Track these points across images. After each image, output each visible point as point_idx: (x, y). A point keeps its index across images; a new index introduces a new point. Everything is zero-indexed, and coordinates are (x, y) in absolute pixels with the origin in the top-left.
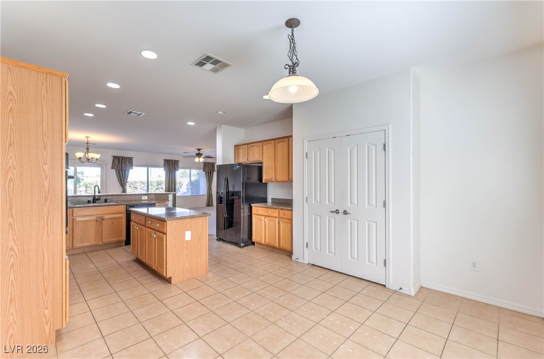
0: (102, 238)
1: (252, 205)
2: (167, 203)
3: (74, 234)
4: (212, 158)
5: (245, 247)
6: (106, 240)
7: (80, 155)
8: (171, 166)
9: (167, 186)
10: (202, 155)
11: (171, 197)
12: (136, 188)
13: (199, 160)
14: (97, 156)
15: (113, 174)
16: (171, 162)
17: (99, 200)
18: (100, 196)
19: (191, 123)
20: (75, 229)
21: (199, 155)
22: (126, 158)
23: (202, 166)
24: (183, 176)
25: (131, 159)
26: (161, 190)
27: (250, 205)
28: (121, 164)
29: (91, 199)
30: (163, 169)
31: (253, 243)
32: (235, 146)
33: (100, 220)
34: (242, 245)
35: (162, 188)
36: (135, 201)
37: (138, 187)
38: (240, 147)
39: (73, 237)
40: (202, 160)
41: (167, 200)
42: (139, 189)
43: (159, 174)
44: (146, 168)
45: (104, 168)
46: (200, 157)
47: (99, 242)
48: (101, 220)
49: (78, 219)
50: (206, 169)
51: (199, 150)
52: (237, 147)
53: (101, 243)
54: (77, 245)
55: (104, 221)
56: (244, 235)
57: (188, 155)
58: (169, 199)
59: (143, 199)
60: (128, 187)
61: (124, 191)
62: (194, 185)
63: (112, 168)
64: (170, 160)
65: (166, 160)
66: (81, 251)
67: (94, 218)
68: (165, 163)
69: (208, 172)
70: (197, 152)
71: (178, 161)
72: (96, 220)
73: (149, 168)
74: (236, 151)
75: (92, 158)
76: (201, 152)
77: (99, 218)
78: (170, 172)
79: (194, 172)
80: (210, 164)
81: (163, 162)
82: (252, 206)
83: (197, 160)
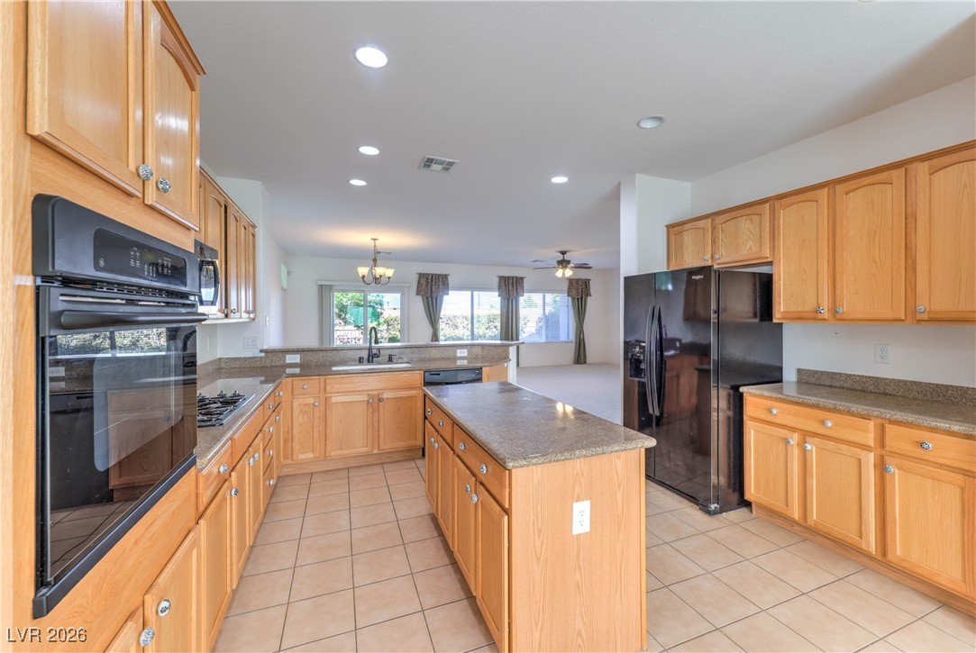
0: (379, 439)
1: (742, 389)
2: (506, 364)
3: (328, 429)
4: (590, 268)
5: (721, 512)
6: (387, 445)
7: (363, 271)
8: (510, 287)
9: (504, 325)
10: (568, 262)
11: (512, 351)
12: (456, 326)
13: (564, 274)
14: (389, 272)
15: (418, 304)
16: (510, 281)
17: (378, 357)
18: (379, 350)
19: (560, 180)
20: (329, 420)
21: (565, 264)
22: (439, 276)
23: (565, 286)
24: (531, 305)
25: (446, 276)
26: (494, 330)
27: (736, 388)
28: (431, 288)
29: (365, 354)
30: (497, 293)
31: (748, 504)
32: (668, 227)
33: (375, 402)
34: (713, 506)
35: (495, 327)
36: (443, 359)
37: (459, 324)
38: (687, 226)
39: (326, 436)
40: (569, 273)
41: (506, 358)
42: (461, 328)
43: (490, 303)
44: (469, 293)
45: (406, 294)
46: (566, 267)
47: (373, 449)
48: (376, 400)
49: (336, 399)
50: (574, 292)
51: (563, 253)
52: (675, 229)
53: (376, 451)
54: (333, 453)
55: (381, 404)
56: (718, 477)
57: (543, 265)
58: (510, 357)
59: (458, 355)
60: (442, 325)
61: (435, 337)
62: (550, 322)
63: (417, 294)
64: (508, 277)
65: (501, 278)
66: (341, 465)
67: (364, 398)
68: (500, 282)
69: (576, 297)
70: (560, 257)
71: (522, 278)
72: (368, 401)
73: (475, 293)
74: (673, 238)
75: (381, 276)
76: (567, 257)
77: (371, 397)
78: (508, 300)
79: (549, 297)
80: (580, 283)
81: (497, 280)
82: (742, 394)
83: (559, 273)
